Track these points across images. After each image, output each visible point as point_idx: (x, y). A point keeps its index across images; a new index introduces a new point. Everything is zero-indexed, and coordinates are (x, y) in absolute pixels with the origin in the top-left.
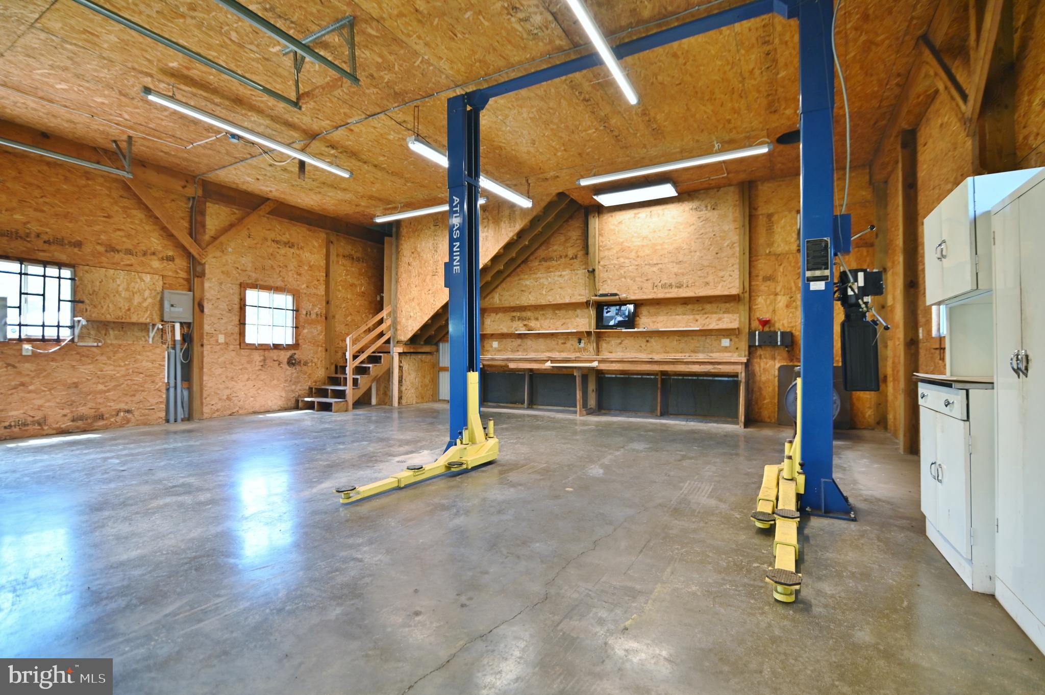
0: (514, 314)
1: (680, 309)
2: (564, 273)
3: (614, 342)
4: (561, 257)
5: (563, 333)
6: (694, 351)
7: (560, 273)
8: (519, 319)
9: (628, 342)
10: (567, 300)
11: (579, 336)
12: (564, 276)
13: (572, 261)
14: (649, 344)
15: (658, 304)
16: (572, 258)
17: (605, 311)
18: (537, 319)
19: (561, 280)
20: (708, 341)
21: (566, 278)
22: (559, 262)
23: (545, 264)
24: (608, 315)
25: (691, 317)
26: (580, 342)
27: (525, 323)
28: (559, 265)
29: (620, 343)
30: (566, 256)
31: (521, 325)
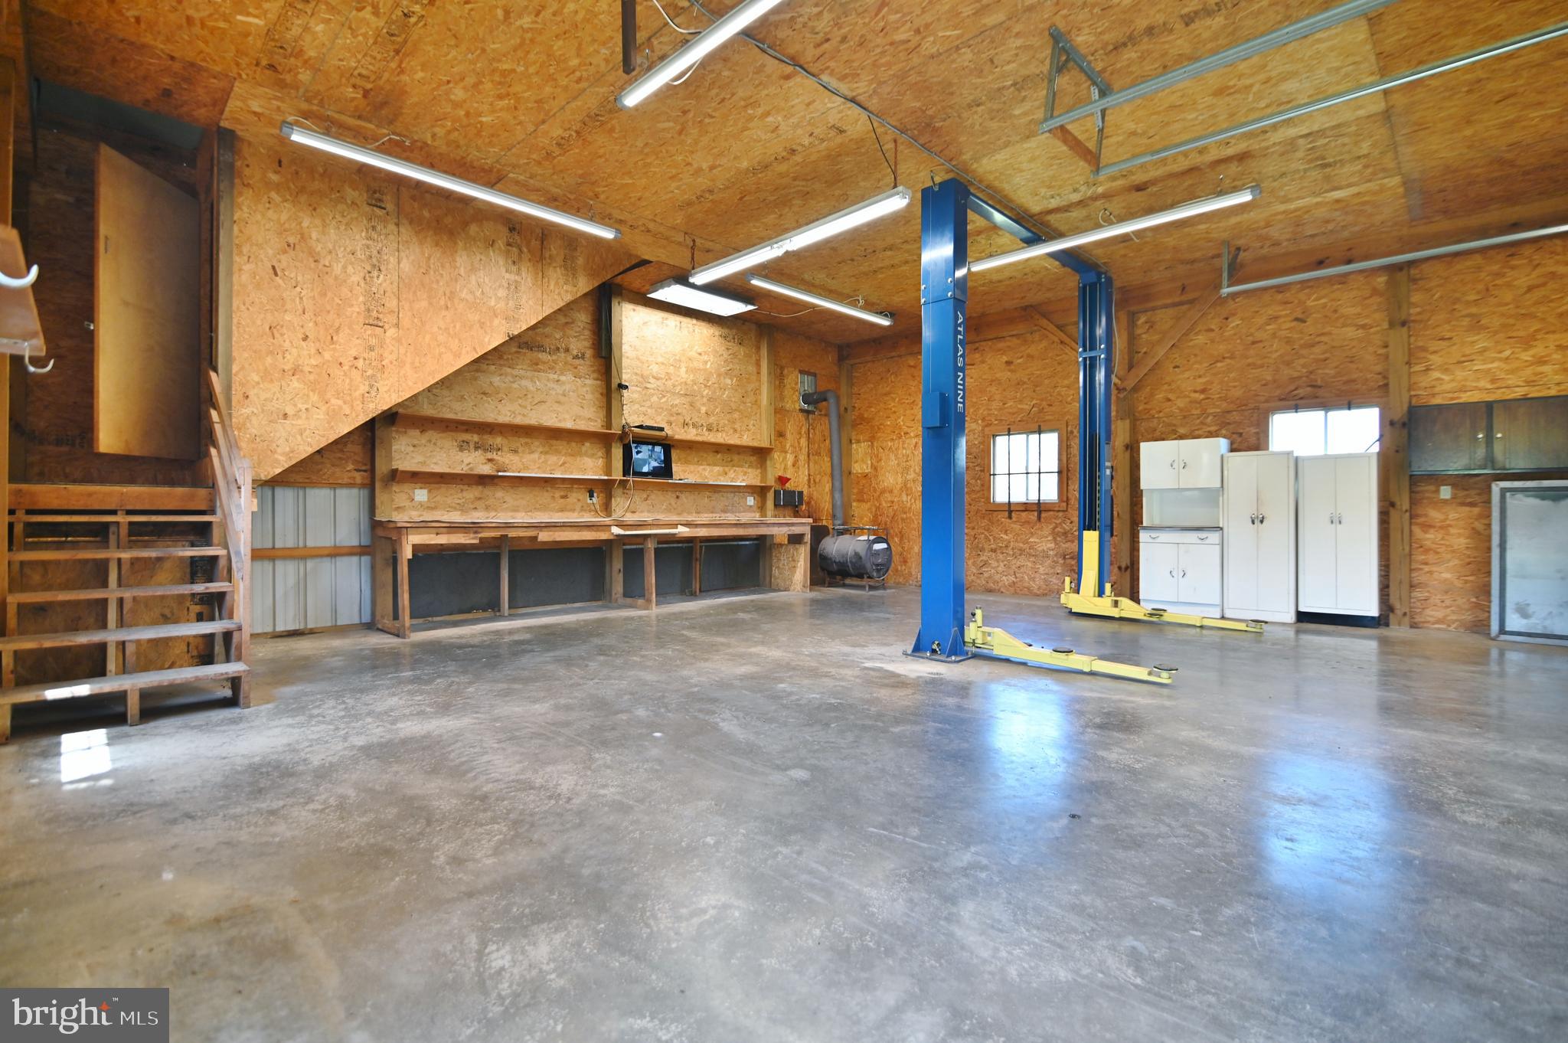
0: (467, 436)
1: (711, 457)
2: (563, 378)
3: (638, 497)
4: (558, 349)
5: (564, 480)
6: (724, 511)
7: (556, 376)
8: (477, 448)
9: (656, 497)
10: (569, 425)
11: (590, 487)
12: (564, 383)
13: (577, 362)
14: (679, 502)
15: (690, 448)
16: (576, 357)
17: (634, 451)
18: (515, 451)
19: (559, 389)
20: (736, 499)
21: (567, 387)
22: (554, 357)
23: (529, 354)
24: (640, 456)
25: (721, 469)
26: (591, 496)
27: (489, 455)
28: (555, 362)
29: (646, 499)
30: (567, 350)
31: (482, 459)
